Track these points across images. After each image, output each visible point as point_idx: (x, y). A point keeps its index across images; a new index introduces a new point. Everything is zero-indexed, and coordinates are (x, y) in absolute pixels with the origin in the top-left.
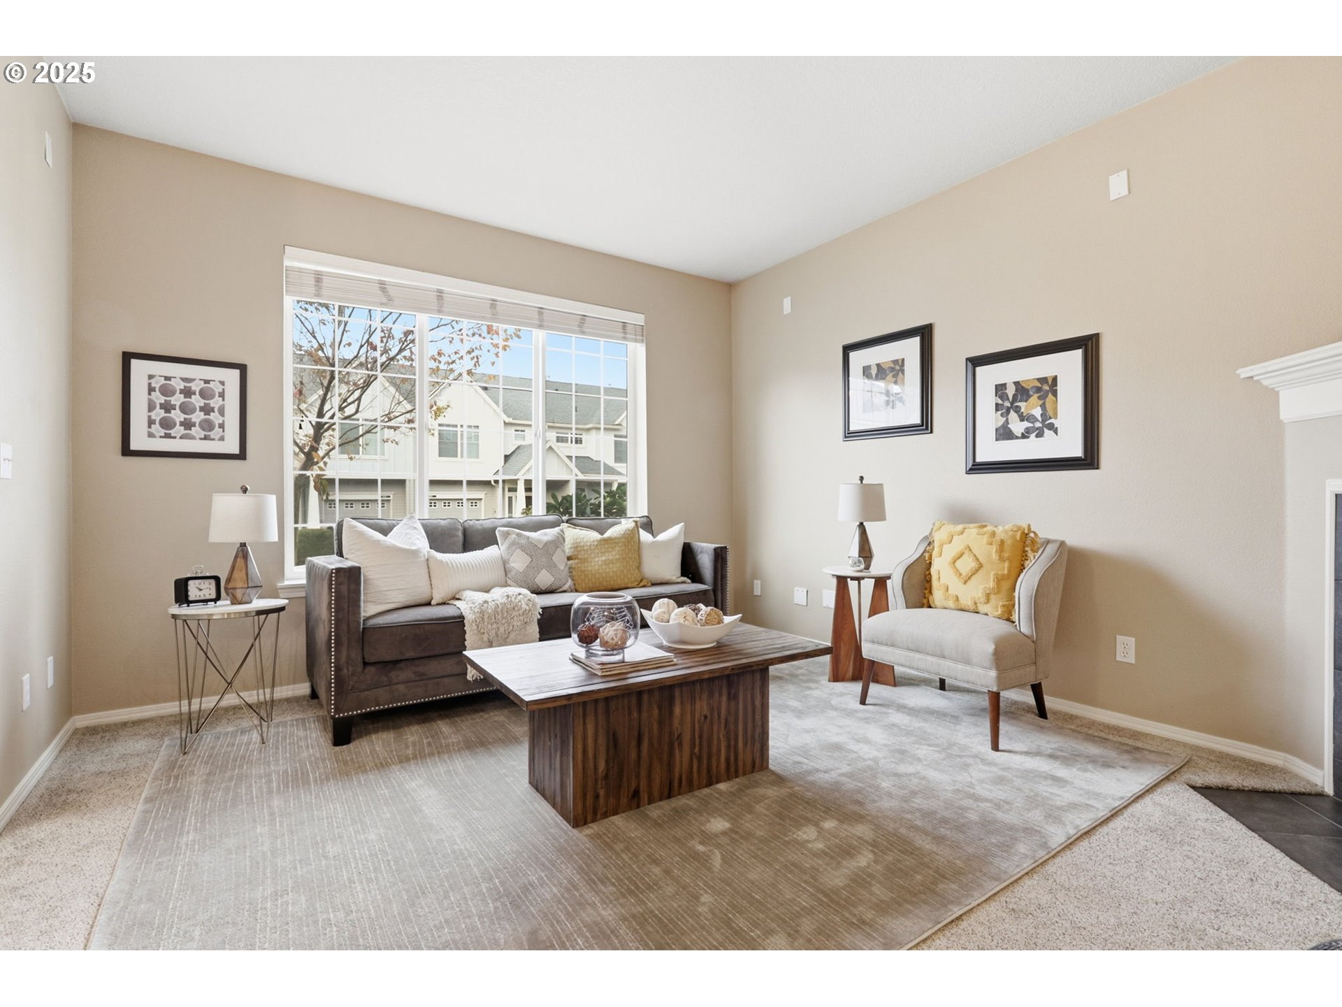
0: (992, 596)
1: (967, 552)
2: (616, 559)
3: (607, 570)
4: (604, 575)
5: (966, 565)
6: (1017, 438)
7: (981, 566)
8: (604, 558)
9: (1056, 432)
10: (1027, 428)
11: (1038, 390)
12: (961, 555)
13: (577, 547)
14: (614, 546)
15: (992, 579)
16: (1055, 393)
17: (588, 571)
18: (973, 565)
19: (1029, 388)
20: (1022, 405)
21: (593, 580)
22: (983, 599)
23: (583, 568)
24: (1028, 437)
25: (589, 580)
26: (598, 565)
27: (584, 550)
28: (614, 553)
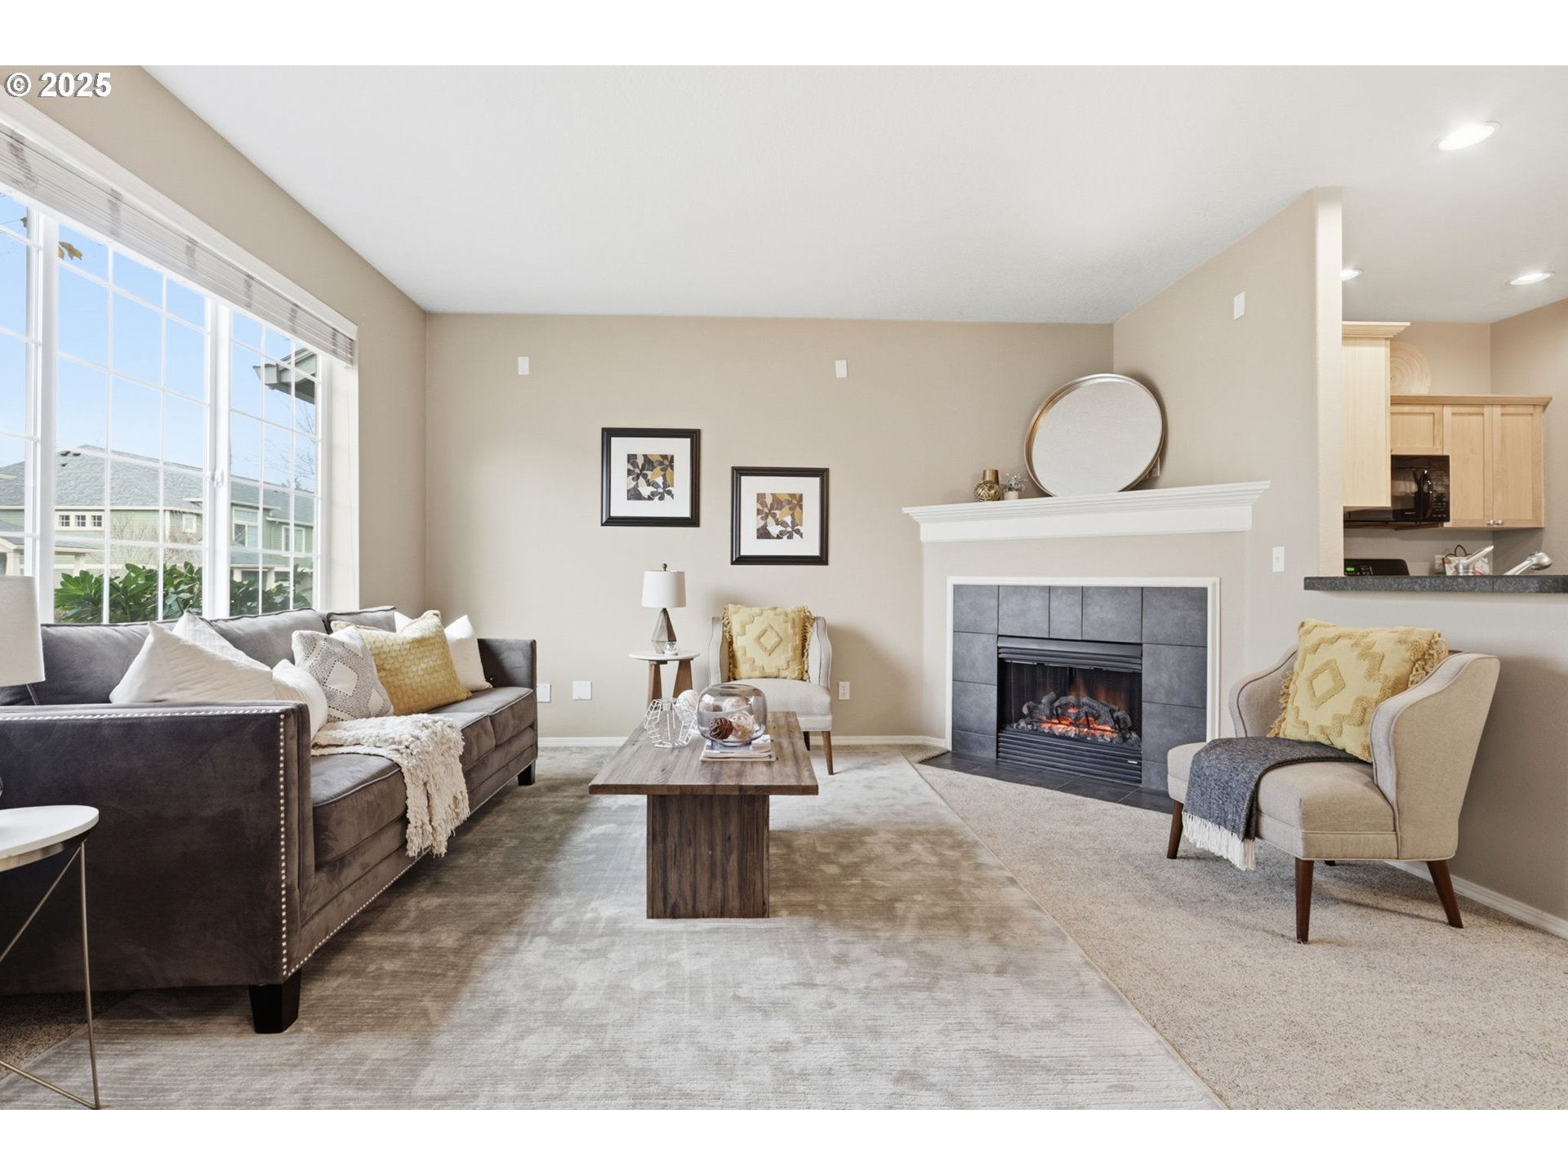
0: (791, 663)
1: (769, 629)
2: (439, 665)
3: (433, 681)
4: (429, 688)
5: (770, 640)
6: (774, 538)
7: (781, 640)
8: (423, 666)
9: (801, 536)
10: (781, 531)
11: (789, 503)
12: (764, 633)
13: (379, 654)
14: (430, 648)
15: (790, 650)
16: (801, 507)
17: (405, 685)
18: (777, 639)
19: (783, 500)
20: (777, 512)
21: (416, 697)
22: (785, 666)
23: (396, 683)
24: (782, 538)
25: (409, 697)
26: (419, 676)
27: (392, 657)
28: (434, 658)
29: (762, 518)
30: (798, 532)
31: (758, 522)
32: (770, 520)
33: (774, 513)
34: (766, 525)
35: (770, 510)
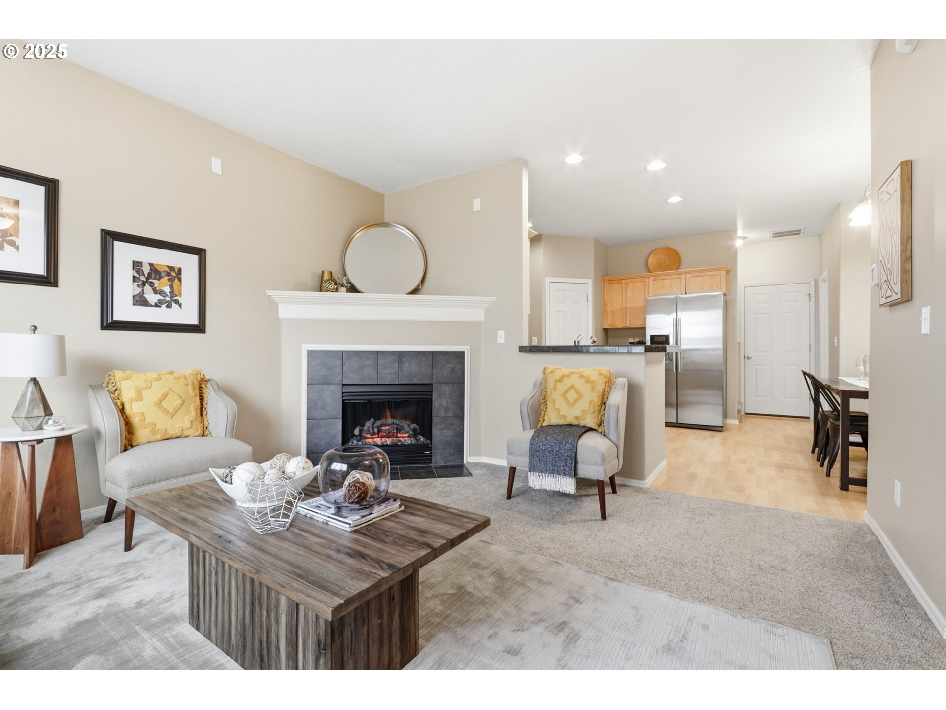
6: (151, 306)
9: (180, 305)
10: (159, 300)
11: (168, 274)
16: (180, 279)
19: (161, 270)
20: (156, 282)
24: (160, 307)
29: (138, 285)
30: (177, 302)
31: (134, 290)
32: (147, 288)
33: (151, 282)
34: (143, 291)
35: (147, 279)
